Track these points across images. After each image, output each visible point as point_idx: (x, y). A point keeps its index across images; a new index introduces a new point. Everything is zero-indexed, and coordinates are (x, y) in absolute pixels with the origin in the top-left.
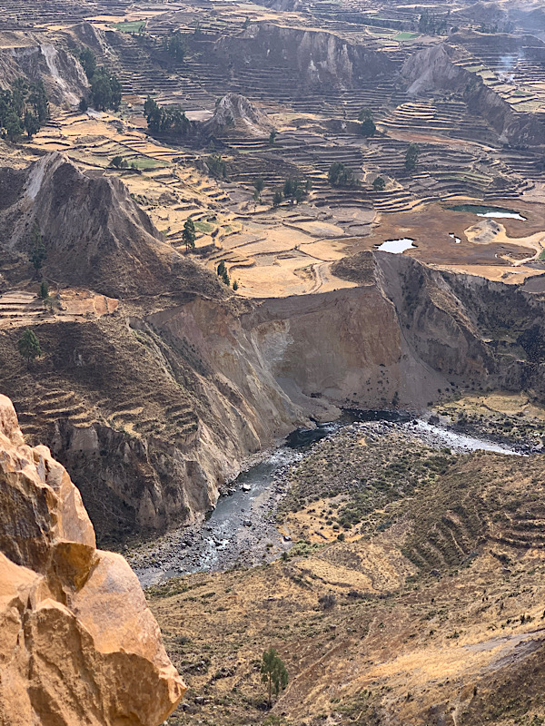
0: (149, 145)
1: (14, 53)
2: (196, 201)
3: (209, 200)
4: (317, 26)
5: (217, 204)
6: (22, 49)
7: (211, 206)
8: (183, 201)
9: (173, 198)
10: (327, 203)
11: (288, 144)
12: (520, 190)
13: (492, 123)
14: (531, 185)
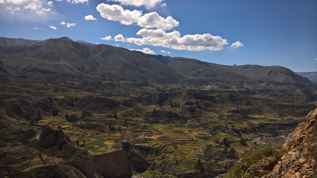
0: (66, 122)
1: (32, 104)
2: (78, 134)
3: (82, 134)
4: (103, 96)
5: (84, 135)
6: (34, 103)
7: (82, 135)
8: (76, 134)
9: (73, 134)
10: (109, 133)
11: (99, 120)
12: (149, 127)
13: (141, 114)
14: (150, 126)
